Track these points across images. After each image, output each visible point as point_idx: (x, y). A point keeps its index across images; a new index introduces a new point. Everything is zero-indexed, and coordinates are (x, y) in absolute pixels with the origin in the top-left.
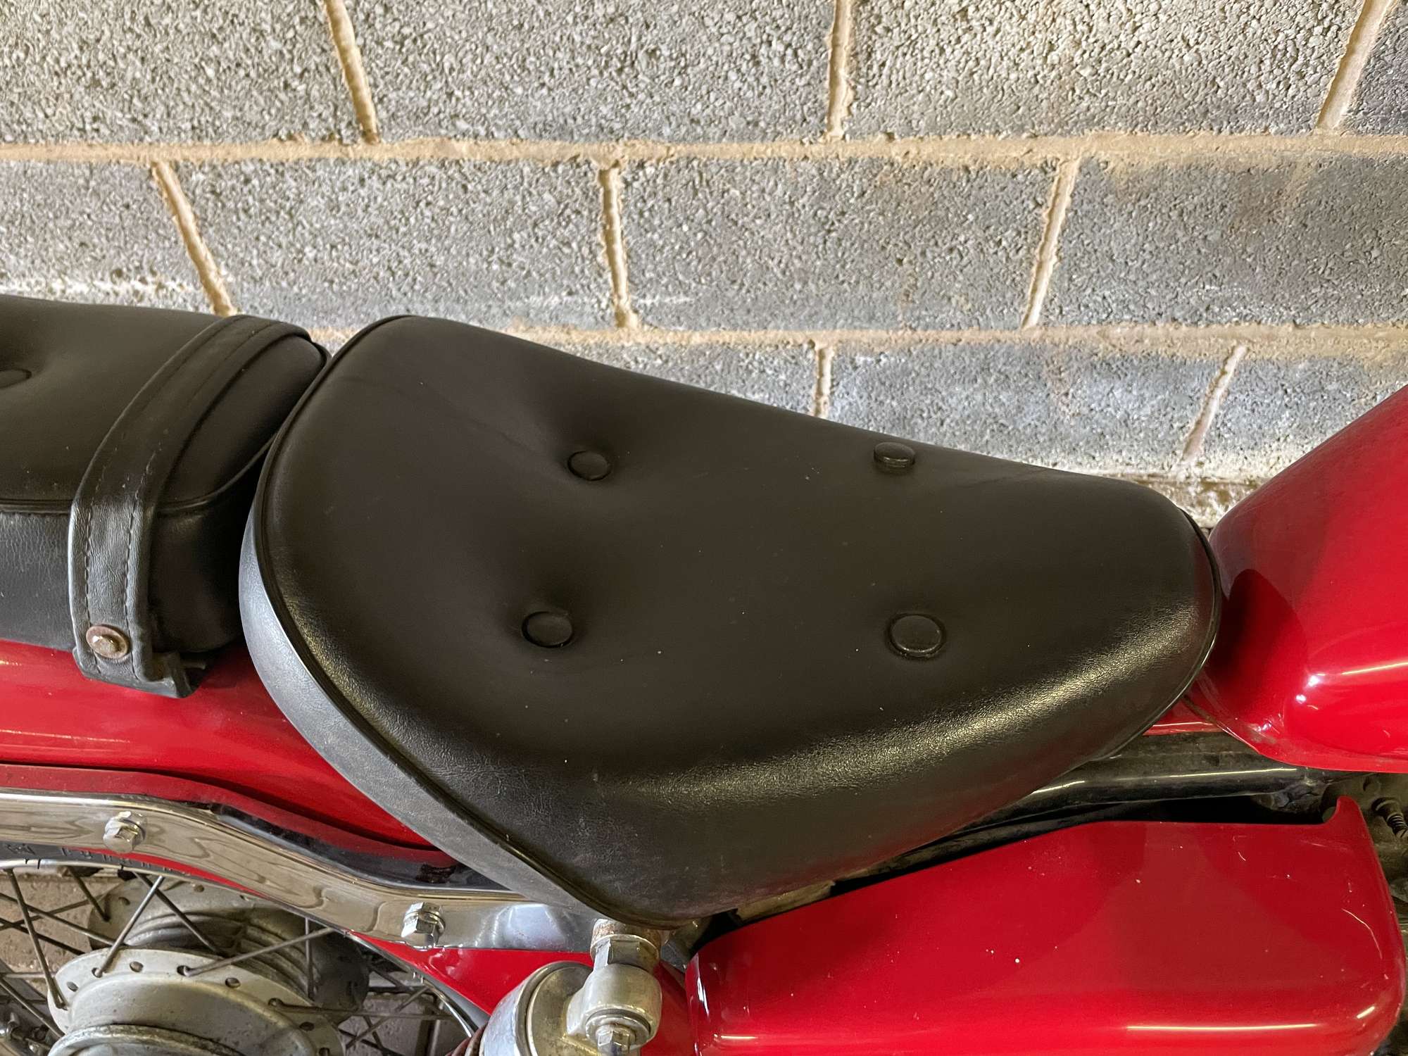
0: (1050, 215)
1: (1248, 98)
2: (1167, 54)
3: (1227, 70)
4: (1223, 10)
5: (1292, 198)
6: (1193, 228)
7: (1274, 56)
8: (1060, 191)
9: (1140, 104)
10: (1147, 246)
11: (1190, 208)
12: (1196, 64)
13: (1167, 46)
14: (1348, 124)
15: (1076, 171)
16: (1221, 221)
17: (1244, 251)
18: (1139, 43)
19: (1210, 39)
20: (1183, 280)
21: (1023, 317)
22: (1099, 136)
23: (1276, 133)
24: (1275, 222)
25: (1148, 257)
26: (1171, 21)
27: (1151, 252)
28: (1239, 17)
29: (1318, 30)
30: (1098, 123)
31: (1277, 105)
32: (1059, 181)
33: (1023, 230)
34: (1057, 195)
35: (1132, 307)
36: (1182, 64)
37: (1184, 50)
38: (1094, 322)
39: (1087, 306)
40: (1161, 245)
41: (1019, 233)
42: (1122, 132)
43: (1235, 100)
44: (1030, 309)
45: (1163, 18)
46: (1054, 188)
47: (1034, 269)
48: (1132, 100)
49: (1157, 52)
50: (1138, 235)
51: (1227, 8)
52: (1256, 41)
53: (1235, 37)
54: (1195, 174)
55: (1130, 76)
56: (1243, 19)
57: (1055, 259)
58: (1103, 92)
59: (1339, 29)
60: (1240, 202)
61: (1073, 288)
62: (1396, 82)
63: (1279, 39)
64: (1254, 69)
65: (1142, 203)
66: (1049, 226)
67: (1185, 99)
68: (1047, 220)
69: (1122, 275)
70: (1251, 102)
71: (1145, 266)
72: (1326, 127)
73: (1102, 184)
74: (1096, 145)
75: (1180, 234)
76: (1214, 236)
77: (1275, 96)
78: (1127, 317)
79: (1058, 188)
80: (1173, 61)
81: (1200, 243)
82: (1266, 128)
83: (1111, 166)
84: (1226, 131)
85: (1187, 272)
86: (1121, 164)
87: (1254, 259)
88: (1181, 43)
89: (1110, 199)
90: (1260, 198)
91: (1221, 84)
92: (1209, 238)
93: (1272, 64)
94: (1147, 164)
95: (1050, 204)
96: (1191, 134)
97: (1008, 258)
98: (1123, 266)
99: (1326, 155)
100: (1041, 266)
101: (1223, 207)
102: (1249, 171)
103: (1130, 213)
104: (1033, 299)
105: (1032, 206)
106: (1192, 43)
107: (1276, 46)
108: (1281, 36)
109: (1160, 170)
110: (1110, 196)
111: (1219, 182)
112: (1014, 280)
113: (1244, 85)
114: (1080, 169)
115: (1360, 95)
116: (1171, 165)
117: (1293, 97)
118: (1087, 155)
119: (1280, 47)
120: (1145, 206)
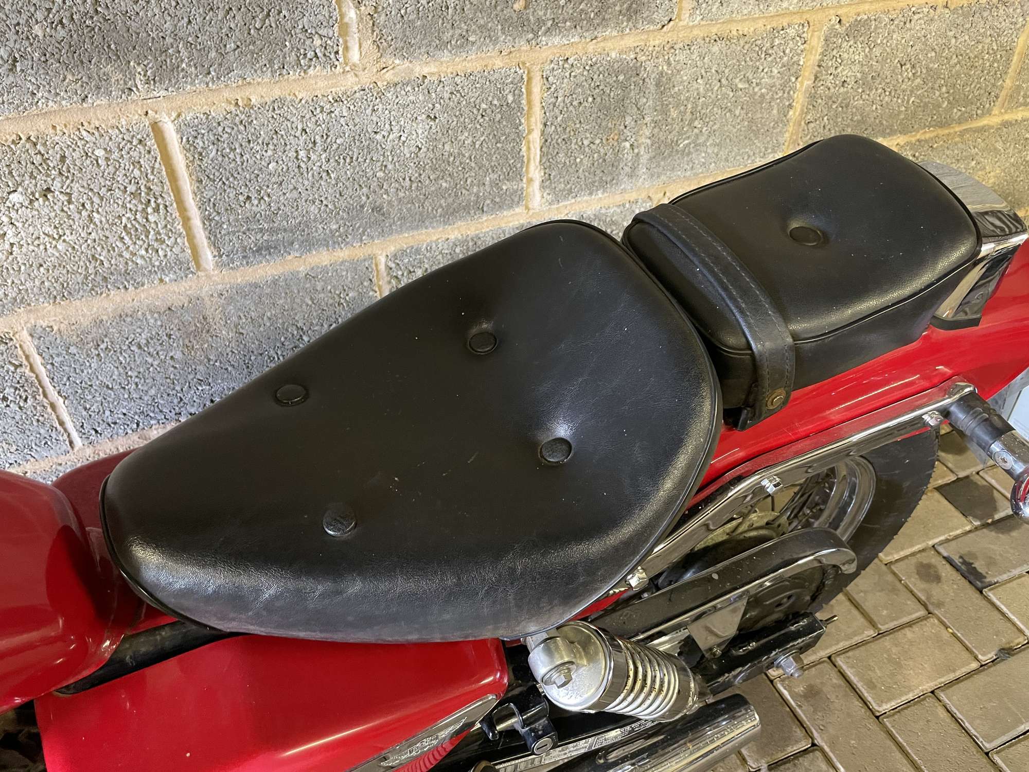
0: (32, 370)
1: (130, 263)
2: (42, 247)
3: (99, 249)
4: (63, 210)
5: (217, 319)
6: (157, 353)
7: (128, 233)
8: (27, 352)
9: (46, 284)
10: (130, 373)
11: (145, 342)
12: (70, 249)
13: (36, 242)
14: (220, 265)
15: (29, 338)
16: (175, 345)
17: (209, 360)
18: (12, 245)
19: (68, 232)
20: (178, 388)
21: (67, 442)
22: (30, 311)
23: (171, 281)
24: (217, 336)
25: (137, 380)
26: (26, 225)
27: (137, 377)
28: (80, 213)
29: (150, 210)
30: (21, 302)
31: (157, 263)
32: (21, 346)
33: (18, 386)
34: (27, 357)
35: (152, 415)
36: (58, 251)
37: (54, 242)
38: (130, 432)
39: (115, 423)
40: (141, 370)
41: (16, 389)
42: (46, 305)
43: (121, 267)
44: (69, 436)
45: (19, 225)
46: (20, 352)
47: (49, 410)
48: (37, 283)
49: (31, 248)
50: (117, 368)
51: (65, 209)
52: (107, 226)
53: (88, 227)
54: (129, 319)
55: (23, 268)
56: (84, 213)
57: (61, 400)
58: (9, 281)
59: (166, 207)
60: (179, 329)
61: (93, 414)
62: (234, 233)
63: (123, 222)
64: (119, 244)
65: (103, 346)
66: (37, 377)
67: (81, 274)
68: (32, 375)
69: (126, 396)
70: (134, 266)
71: (140, 386)
72: (205, 270)
73: (58, 341)
74: (32, 316)
75: (150, 360)
76: (178, 355)
77: (151, 260)
78: (153, 422)
79: (24, 352)
80: (50, 250)
81: (169, 361)
82: (161, 280)
83: (55, 328)
84: (131, 288)
85: (176, 382)
86: (62, 325)
87: (221, 363)
88: (47, 239)
89: (73, 350)
90: (193, 324)
91: (102, 258)
92: (176, 357)
93: (131, 238)
94: (86, 322)
95: (25, 362)
96: (104, 295)
97: (20, 408)
98: (122, 390)
99: (220, 287)
100: (53, 406)
101: (169, 336)
102: (169, 309)
103: (98, 355)
104: (65, 430)
105: (12, 369)
106: (56, 237)
107: (125, 226)
108: (124, 220)
109: (98, 323)
110: (71, 348)
111: (152, 321)
112: (38, 421)
113: (121, 256)
114: (31, 335)
115: (215, 244)
116: (105, 318)
117: (165, 256)
118: (29, 325)
119: (129, 226)
120: (106, 349)
